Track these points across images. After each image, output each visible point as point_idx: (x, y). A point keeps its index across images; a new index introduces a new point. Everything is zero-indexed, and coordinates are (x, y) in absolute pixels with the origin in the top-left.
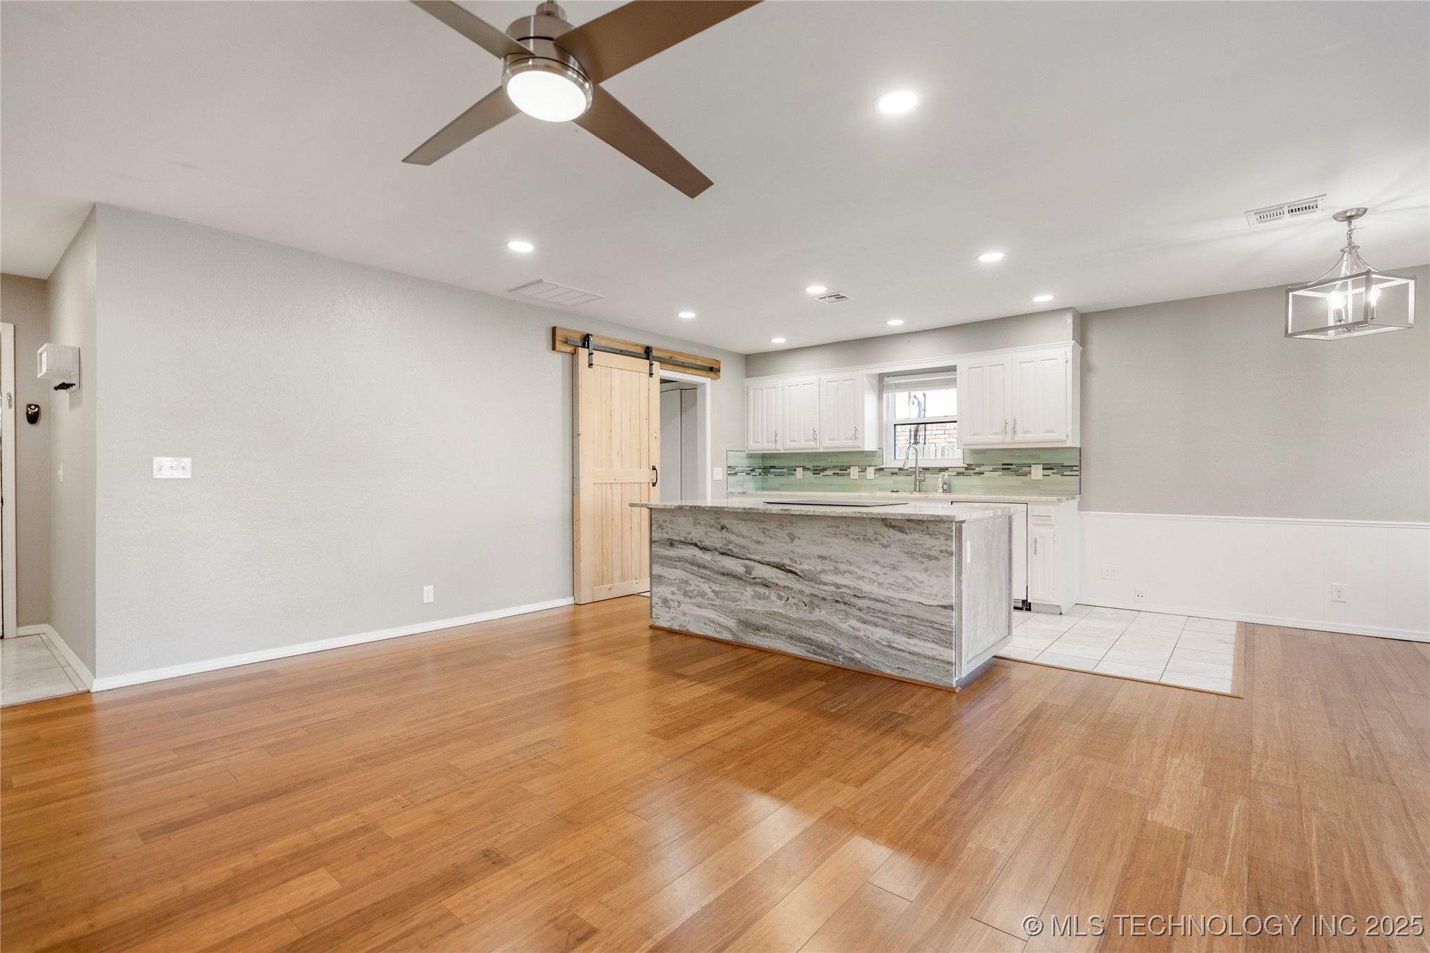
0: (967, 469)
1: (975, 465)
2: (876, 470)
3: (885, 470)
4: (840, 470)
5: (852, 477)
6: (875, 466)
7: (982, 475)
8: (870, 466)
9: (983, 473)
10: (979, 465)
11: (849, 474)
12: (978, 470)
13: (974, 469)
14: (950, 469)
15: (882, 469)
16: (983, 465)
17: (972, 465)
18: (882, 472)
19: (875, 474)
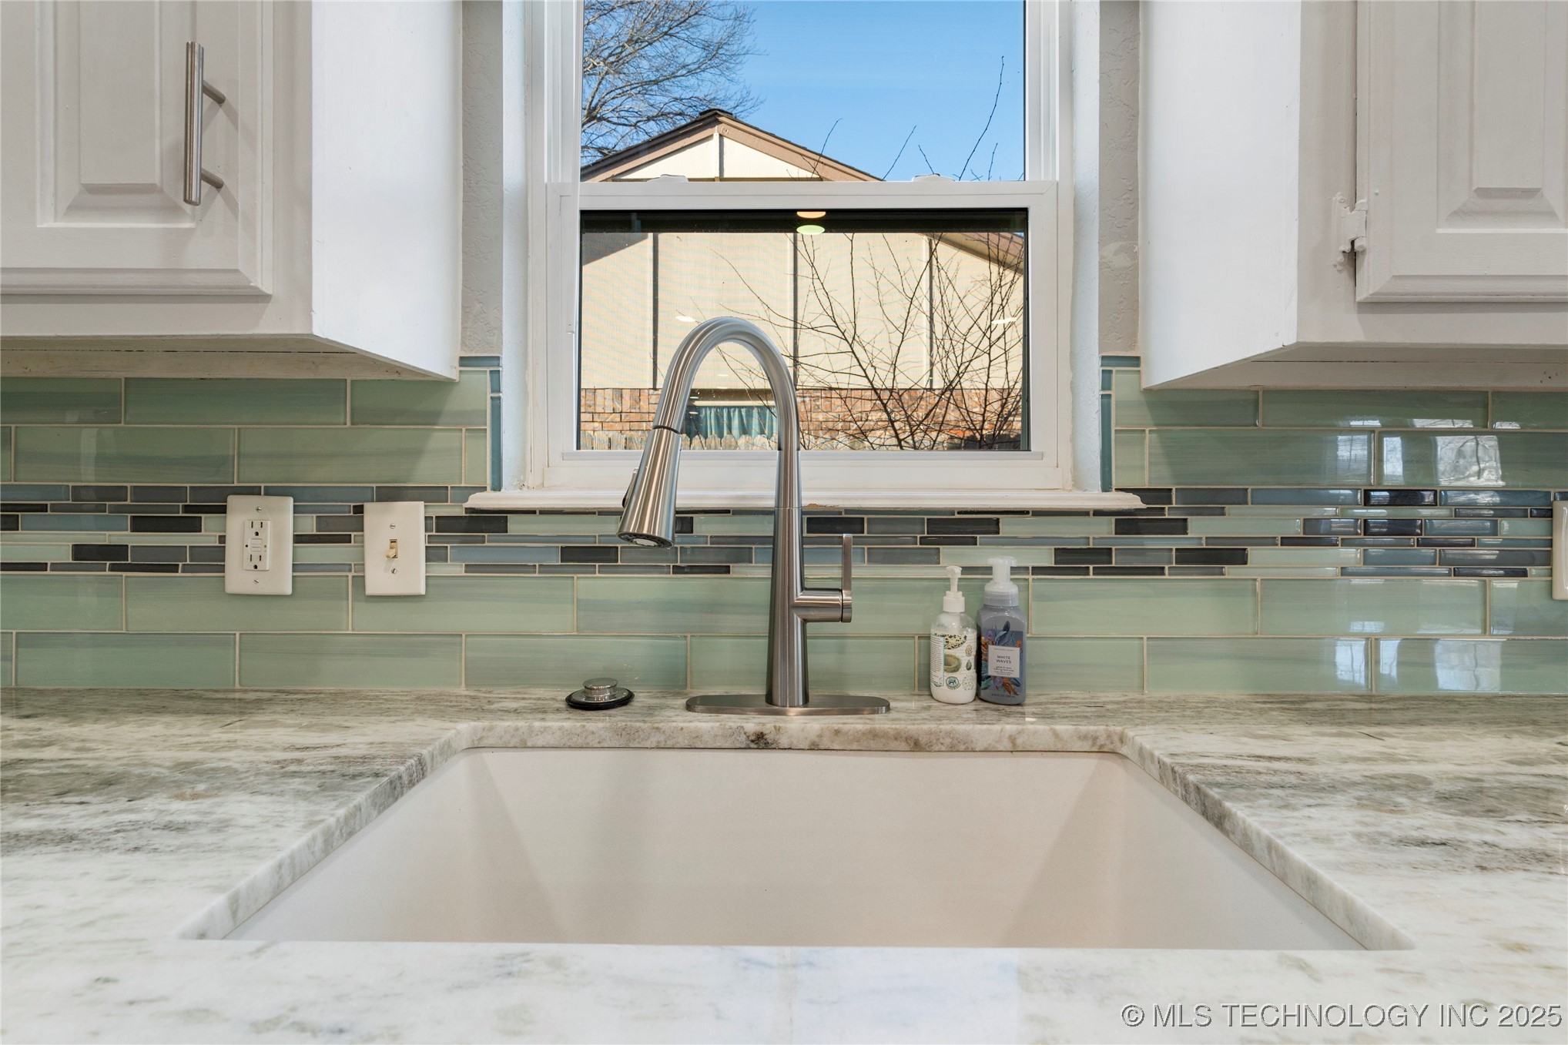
0: (1127, 523)
1: (1185, 494)
2: (444, 524)
3: (515, 525)
4: (140, 525)
5: (238, 578)
6: (432, 494)
7: (1231, 571)
8: (390, 494)
9: (1243, 560)
10: (1213, 501)
11: (213, 559)
12: (1202, 530)
13: (1181, 527)
14: (1007, 526)
15: (494, 521)
16: (1239, 497)
17: (1163, 495)
18: (491, 540)
19: (433, 555)
